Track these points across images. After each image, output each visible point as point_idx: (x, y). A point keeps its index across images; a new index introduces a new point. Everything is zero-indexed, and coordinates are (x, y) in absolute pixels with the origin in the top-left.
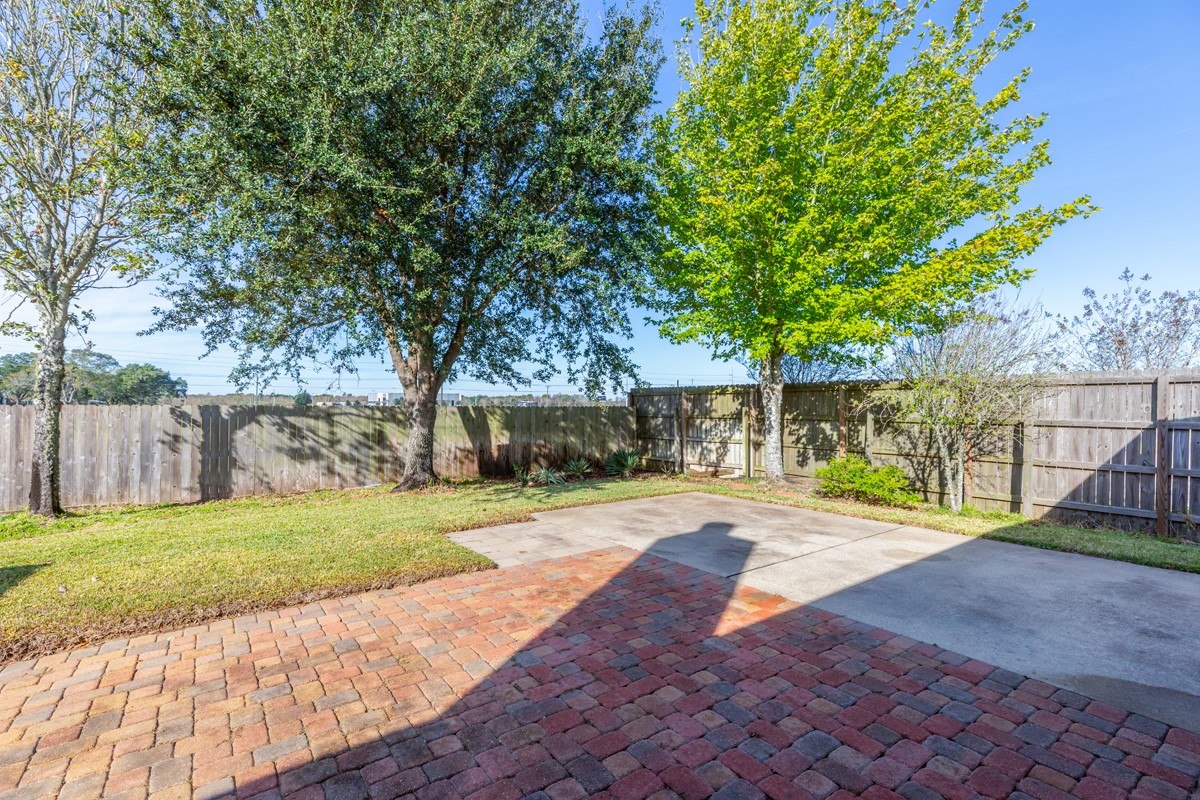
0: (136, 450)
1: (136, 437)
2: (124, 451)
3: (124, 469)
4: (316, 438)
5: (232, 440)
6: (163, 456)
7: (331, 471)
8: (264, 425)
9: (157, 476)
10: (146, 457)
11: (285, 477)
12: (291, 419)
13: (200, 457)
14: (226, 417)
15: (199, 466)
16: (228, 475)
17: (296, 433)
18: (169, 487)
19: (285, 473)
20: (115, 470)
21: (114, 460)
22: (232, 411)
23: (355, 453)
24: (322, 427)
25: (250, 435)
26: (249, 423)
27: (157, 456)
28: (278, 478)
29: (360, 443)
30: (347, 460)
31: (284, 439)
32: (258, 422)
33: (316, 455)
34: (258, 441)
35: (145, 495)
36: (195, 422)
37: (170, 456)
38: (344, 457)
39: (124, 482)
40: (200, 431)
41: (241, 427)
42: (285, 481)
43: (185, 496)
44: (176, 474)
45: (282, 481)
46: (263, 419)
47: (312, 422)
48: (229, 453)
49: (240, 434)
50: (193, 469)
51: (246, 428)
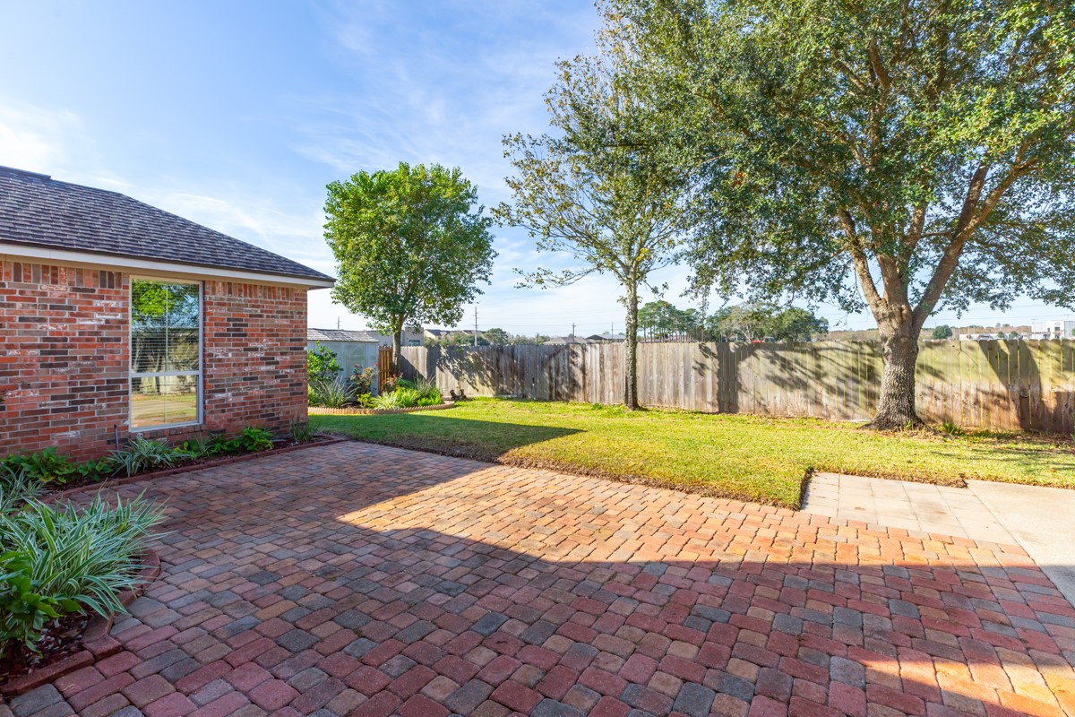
0: (681, 372)
1: (682, 364)
2: (675, 373)
3: (676, 385)
4: (804, 371)
5: (738, 369)
6: (696, 377)
7: (817, 402)
8: (761, 358)
9: (693, 391)
10: (687, 378)
11: (778, 403)
12: (781, 354)
13: (717, 380)
14: (733, 351)
15: (717, 387)
16: (736, 396)
17: (786, 365)
18: (700, 400)
19: (778, 399)
20: (671, 384)
21: (671, 379)
22: (737, 346)
23: (842, 386)
24: (809, 361)
25: (750, 366)
26: (749, 356)
27: (693, 378)
28: (772, 402)
29: (847, 376)
30: (834, 393)
31: (776, 370)
32: (755, 355)
33: (800, 384)
34: (756, 371)
35: (687, 404)
36: (713, 354)
37: (700, 378)
38: (831, 390)
39: (676, 394)
40: (716, 361)
41: (744, 359)
42: (779, 405)
43: (709, 408)
44: (704, 392)
45: (775, 405)
46: (759, 352)
47: (799, 356)
48: (736, 379)
49: (743, 365)
50: (713, 389)
51: (747, 360)
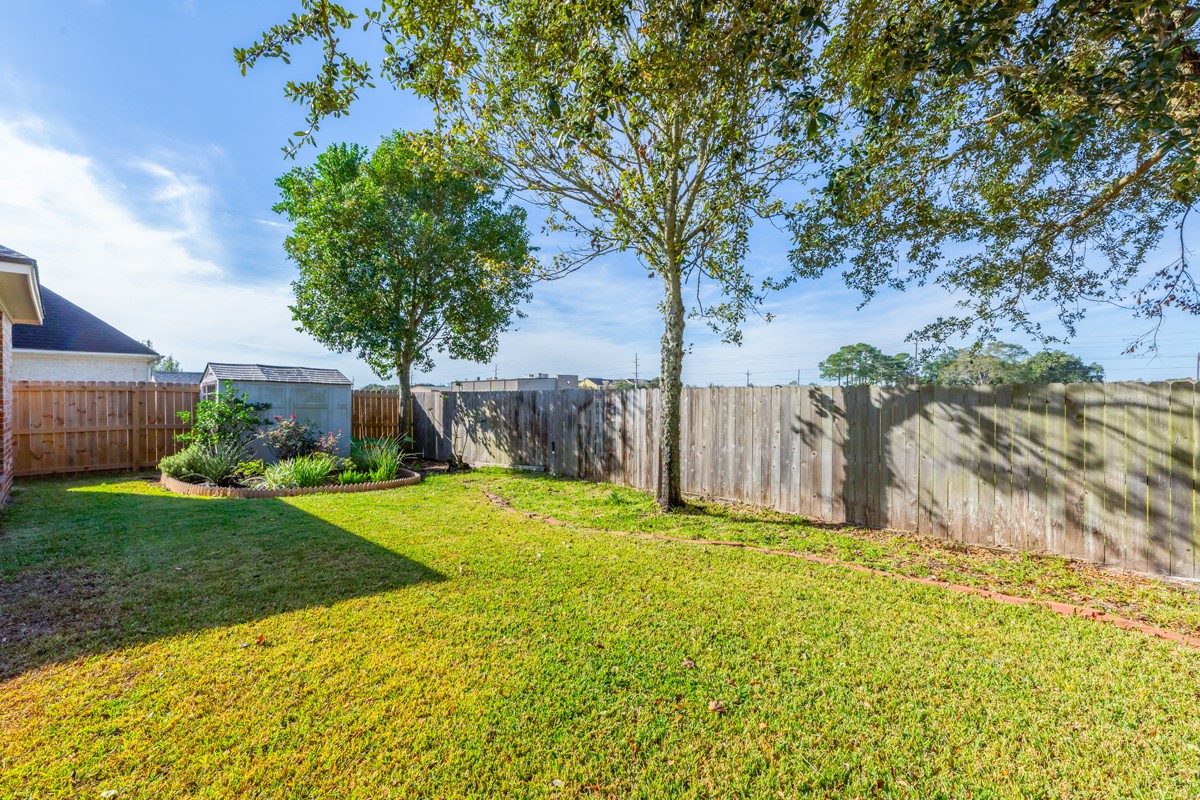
0: (776, 442)
1: (777, 426)
2: (766, 443)
3: (766, 465)
4: (1039, 450)
5: (888, 442)
6: (801, 452)
7: (1073, 519)
8: (935, 420)
9: (796, 479)
10: (785, 454)
11: (973, 516)
12: (992, 413)
13: (843, 461)
14: (877, 405)
15: (842, 475)
16: (880, 495)
17: (992, 434)
18: (809, 496)
19: (971, 507)
20: (758, 464)
21: (758, 453)
22: (886, 396)
23: (1147, 495)
24: (1055, 429)
25: (911, 435)
26: (910, 416)
27: (796, 455)
28: (958, 514)
29: (1162, 470)
30: (1120, 507)
31: (972, 444)
32: (926, 416)
33: (1037, 484)
34: (924, 445)
35: (785, 501)
36: (837, 410)
37: (810, 456)
38: (1113, 501)
39: (766, 482)
40: (844, 424)
41: (899, 421)
42: (973, 521)
43: (826, 512)
44: (816, 480)
45: (965, 520)
46: (934, 408)
47: (1030, 418)
48: (880, 460)
49: (897, 432)
50: (834, 476)
51: (906, 423)
